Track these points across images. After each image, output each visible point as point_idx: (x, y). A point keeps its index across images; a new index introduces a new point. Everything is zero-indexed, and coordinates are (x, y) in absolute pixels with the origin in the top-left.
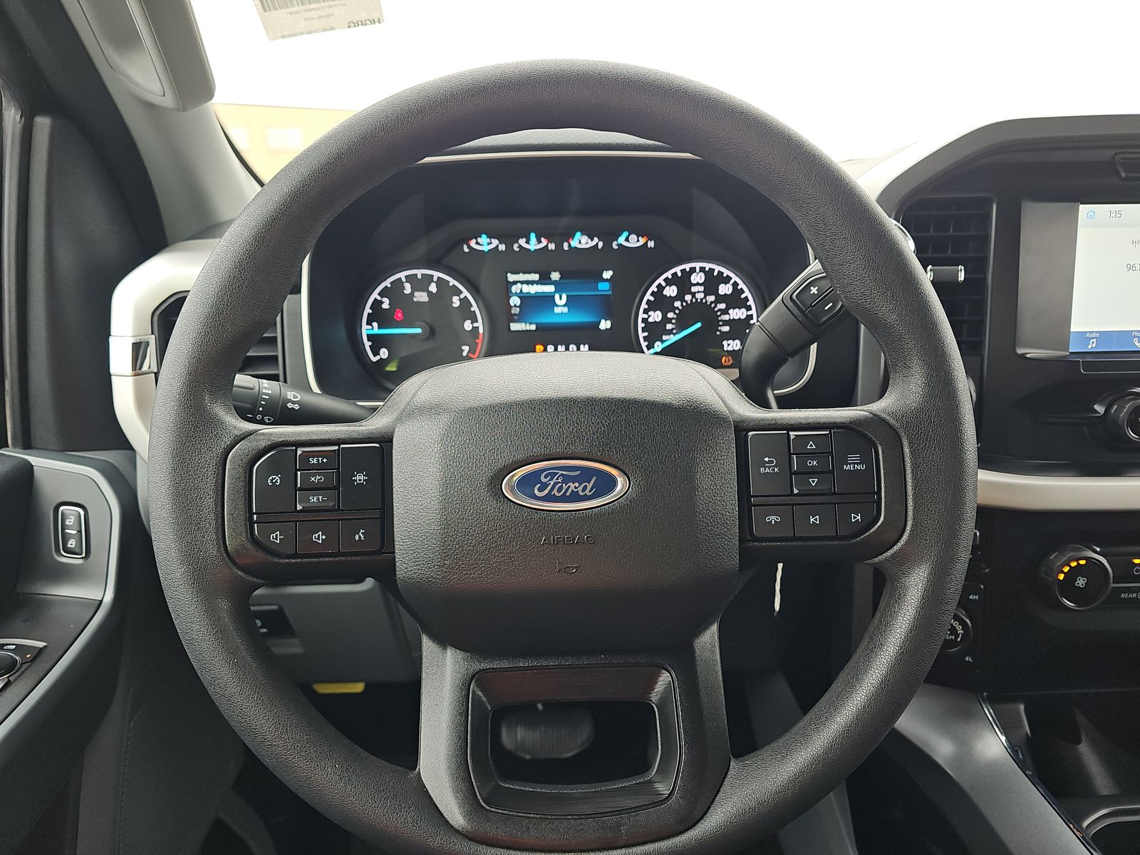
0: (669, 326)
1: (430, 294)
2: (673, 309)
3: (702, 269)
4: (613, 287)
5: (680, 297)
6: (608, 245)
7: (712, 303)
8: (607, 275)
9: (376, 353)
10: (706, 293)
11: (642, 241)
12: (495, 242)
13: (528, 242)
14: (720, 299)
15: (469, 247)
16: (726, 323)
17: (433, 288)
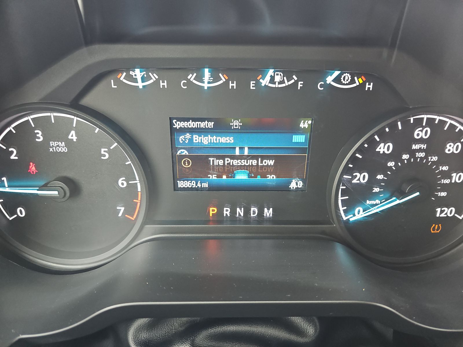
0: (376, 190)
1: (69, 143)
2: (384, 170)
3: (430, 122)
4: (311, 140)
5: (395, 156)
6: (310, 85)
7: (434, 163)
8: (305, 124)
9: (12, 212)
10: (428, 152)
11: (358, 81)
12: (154, 77)
13: (200, 78)
14: (445, 159)
15: (118, 82)
16: (444, 187)
17: (73, 136)
